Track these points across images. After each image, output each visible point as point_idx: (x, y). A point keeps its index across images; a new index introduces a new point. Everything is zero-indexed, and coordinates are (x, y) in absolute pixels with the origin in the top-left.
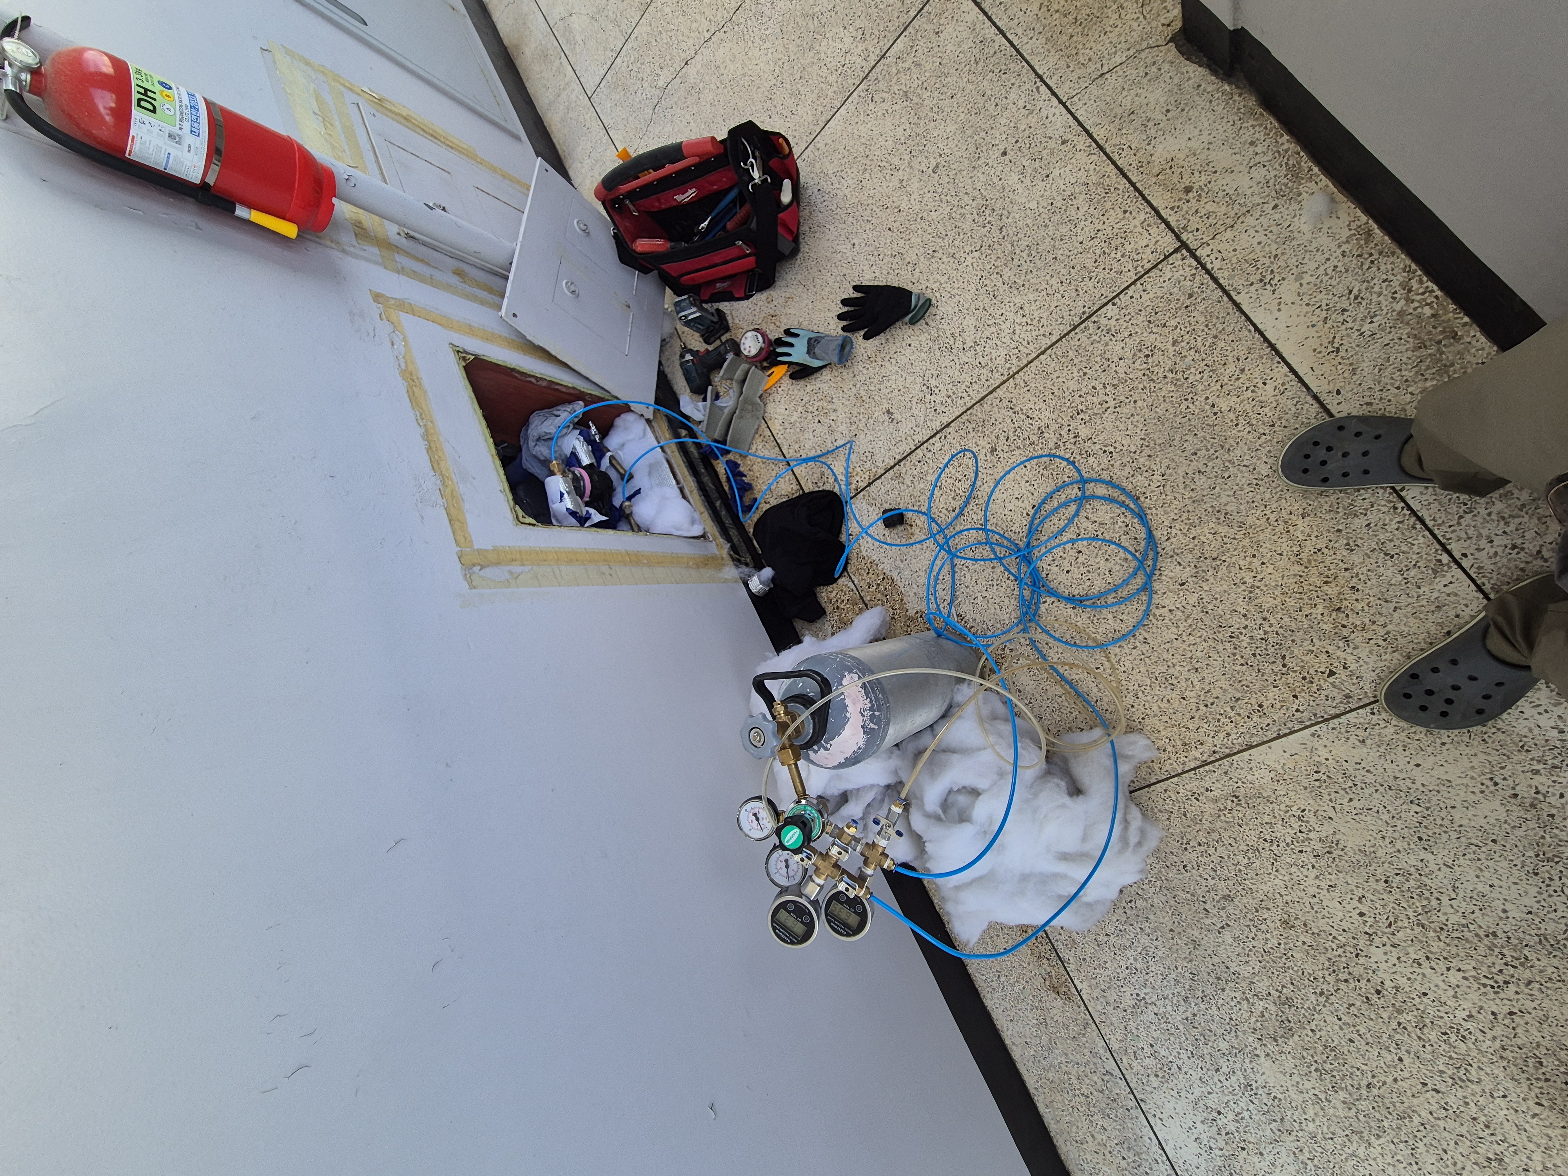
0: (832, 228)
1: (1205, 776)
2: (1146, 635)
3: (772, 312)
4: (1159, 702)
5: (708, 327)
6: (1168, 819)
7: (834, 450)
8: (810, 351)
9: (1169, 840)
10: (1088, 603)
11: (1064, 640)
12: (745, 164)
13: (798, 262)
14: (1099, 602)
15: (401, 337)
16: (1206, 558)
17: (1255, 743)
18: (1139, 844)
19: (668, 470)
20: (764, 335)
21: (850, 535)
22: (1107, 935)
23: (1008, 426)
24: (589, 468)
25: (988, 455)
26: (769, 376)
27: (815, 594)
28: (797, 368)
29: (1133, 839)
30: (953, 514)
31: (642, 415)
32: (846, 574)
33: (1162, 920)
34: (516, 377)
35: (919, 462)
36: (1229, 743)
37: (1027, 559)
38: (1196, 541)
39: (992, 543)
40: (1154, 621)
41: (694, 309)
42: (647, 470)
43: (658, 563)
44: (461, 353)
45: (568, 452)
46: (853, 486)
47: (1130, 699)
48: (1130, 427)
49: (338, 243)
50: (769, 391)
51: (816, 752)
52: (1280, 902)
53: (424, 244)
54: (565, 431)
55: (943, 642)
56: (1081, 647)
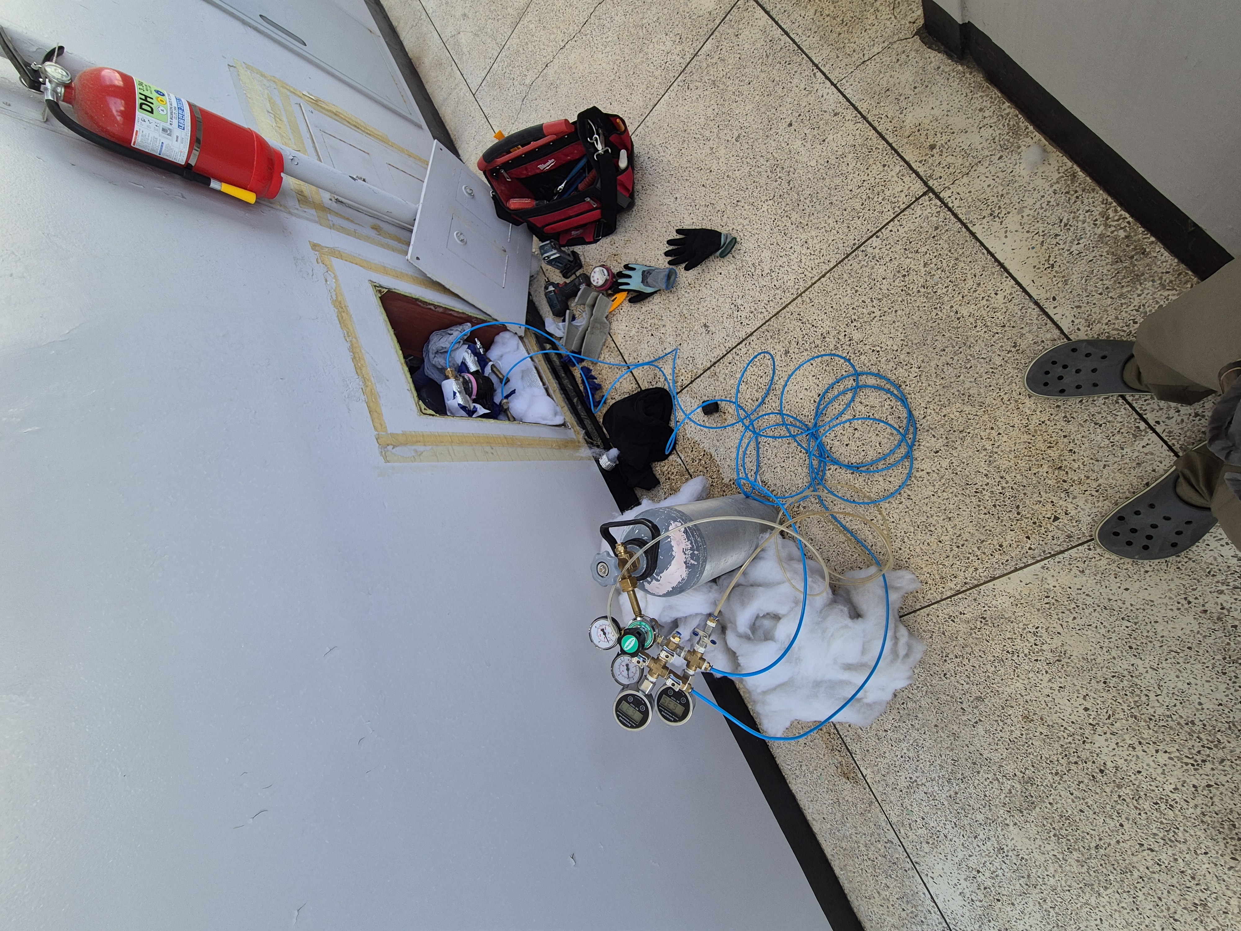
0: (659, 187)
1: (959, 603)
2: (909, 493)
3: (614, 252)
4: (921, 545)
5: (566, 265)
6: (931, 637)
7: (664, 356)
8: (644, 281)
9: (932, 653)
10: (863, 469)
11: (846, 498)
12: (591, 139)
13: (634, 212)
14: (871, 468)
15: (333, 276)
16: (954, 431)
17: (997, 575)
18: (907, 656)
19: (537, 375)
20: (608, 270)
21: (678, 422)
22: (885, 731)
23: (798, 333)
24: (475, 374)
25: (783, 356)
26: (613, 301)
27: (651, 469)
28: (635, 294)
29: (902, 652)
30: (757, 403)
31: (516, 333)
32: (675, 452)
33: (928, 719)
34: (420, 306)
35: (730, 363)
36: (977, 576)
37: (815, 436)
38: (946, 418)
39: (787, 425)
40: (915, 481)
41: (554, 251)
42: (521, 375)
43: (529, 445)
44: (378, 287)
45: (459, 363)
46: (679, 384)
47: (898, 544)
48: (893, 331)
49: (285, 207)
50: (613, 312)
51: (649, 583)
52: (1021, 701)
53: (350, 207)
54: (457, 345)
55: (750, 501)
56: (859, 503)
